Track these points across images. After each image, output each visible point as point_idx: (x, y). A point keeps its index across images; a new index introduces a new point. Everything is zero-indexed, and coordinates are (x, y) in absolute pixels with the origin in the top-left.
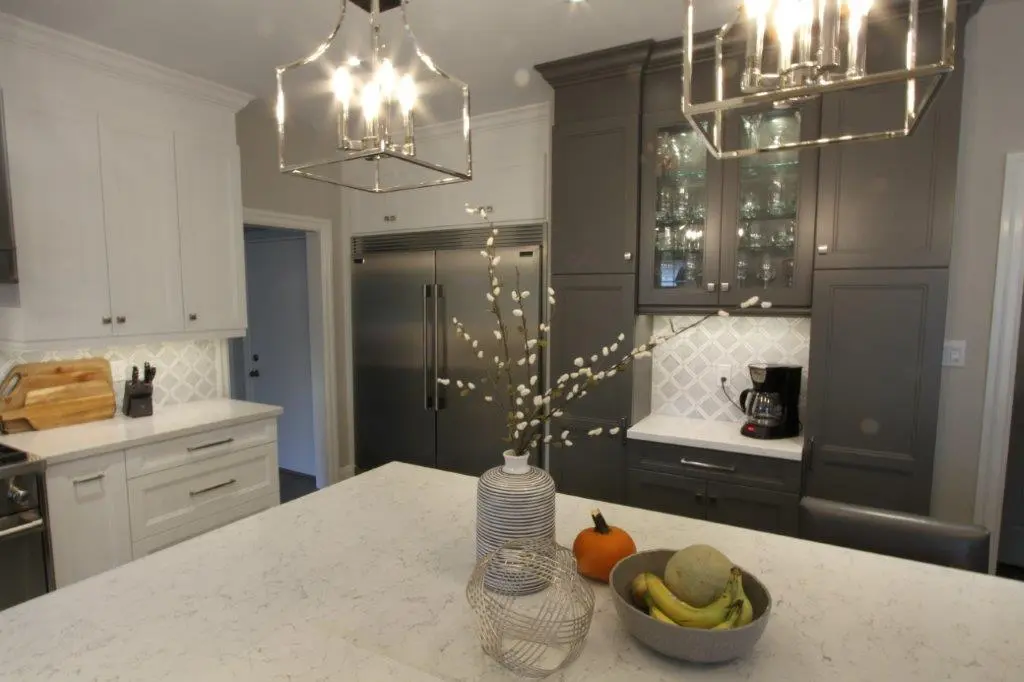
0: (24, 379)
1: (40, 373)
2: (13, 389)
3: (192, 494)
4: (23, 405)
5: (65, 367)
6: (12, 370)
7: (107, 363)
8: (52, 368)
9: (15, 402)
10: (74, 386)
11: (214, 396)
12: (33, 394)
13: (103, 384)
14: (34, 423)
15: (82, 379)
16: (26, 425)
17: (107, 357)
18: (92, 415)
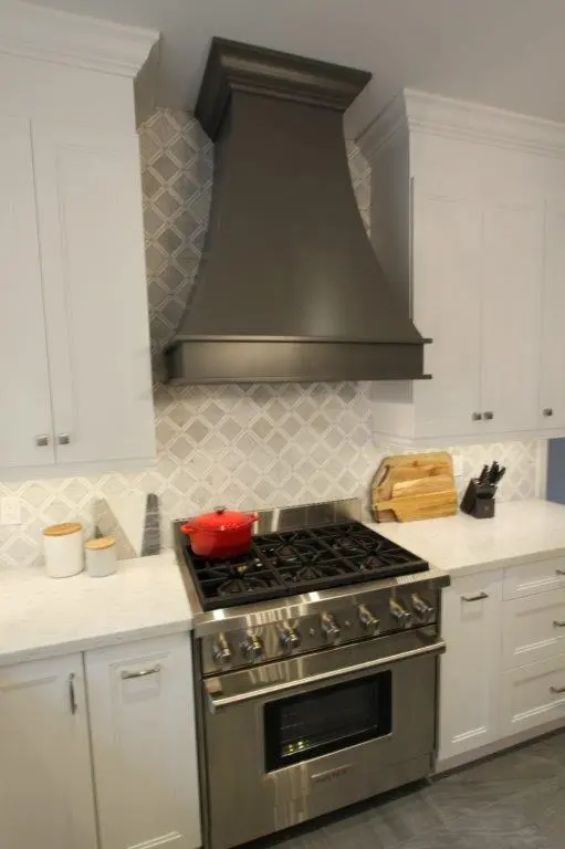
0: (391, 470)
1: (404, 466)
2: (383, 480)
3: (555, 624)
4: (391, 497)
5: (420, 461)
6: (382, 463)
7: (450, 457)
8: (411, 461)
9: (386, 493)
10: (427, 480)
11: (532, 495)
12: (398, 485)
13: (447, 479)
14: (398, 513)
15: (433, 473)
16: (393, 516)
17: (450, 450)
18: (441, 511)
